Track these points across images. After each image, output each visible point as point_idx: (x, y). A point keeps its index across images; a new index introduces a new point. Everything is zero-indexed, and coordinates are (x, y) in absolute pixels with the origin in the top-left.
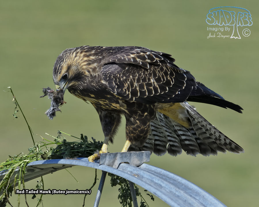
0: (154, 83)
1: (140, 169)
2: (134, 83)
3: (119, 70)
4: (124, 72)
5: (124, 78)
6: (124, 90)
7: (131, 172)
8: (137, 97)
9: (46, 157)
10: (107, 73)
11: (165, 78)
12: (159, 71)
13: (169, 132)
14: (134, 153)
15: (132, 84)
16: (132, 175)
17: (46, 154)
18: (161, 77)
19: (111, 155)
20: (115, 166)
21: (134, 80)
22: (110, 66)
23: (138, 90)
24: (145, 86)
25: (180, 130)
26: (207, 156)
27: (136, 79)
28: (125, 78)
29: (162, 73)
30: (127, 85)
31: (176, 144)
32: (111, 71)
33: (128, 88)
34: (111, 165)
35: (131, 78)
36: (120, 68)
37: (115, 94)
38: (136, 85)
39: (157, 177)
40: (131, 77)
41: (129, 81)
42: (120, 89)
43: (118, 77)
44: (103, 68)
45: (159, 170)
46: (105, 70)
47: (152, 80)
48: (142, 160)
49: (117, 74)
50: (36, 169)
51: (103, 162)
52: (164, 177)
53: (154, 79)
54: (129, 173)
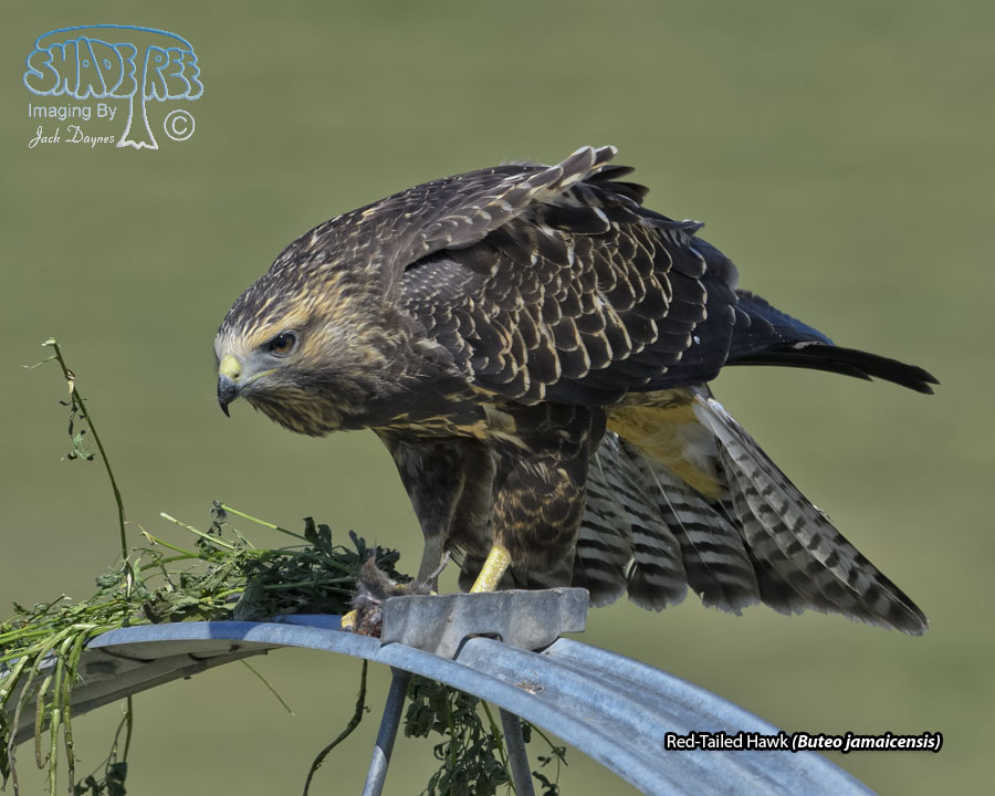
0: (605, 310)
1: (547, 660)
2: (536, 327)
3: (468, 281)
4: (490, 284)
5: (494, 311)
6: (503, 361)
7: (511, 673)
8: (552, 383)
9: (163, 613)
10: (428, 298)
11: (643, 284)
12: (616, 259)
13: (641, 512)
14: (523, 598)
15: (527, 331)
16: (512, 687)
17: (163, 601)
18: (629, 284)
19: (427, 606)
20: (447, 647)
21: (533, 311)
22: (434, 270)
23: (554, 352)
24: (576, 330)
25: (684, 507)
26: (793, 614)
27: (540, 308)
28: (496, 309)
29: (629, 266)
30: (509, 336)
31: (663, 562)
32: (440, 288)
33: (516, 351)
34: (427, 646)
35: (522, 307)
36: (472, 273)
37: (470, 379)
38: (544, 331)
39: (615, 694)
40: (520, 301)
41: (515, 322)
42: (487, 360)
43: (472, 310)
44: (407, 281)
45: (623, 665)
46: (417, 291)
47: (598, 299)
48: (554, 626)
49: (464, 297)
50: (120, 660)
51: (395, 632)
52: (644, 695)
53: (607, 294)
54: (501, 677)
